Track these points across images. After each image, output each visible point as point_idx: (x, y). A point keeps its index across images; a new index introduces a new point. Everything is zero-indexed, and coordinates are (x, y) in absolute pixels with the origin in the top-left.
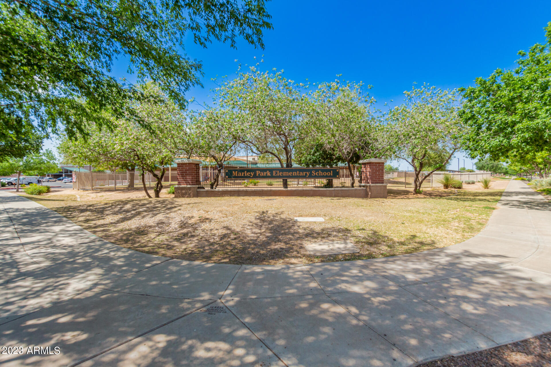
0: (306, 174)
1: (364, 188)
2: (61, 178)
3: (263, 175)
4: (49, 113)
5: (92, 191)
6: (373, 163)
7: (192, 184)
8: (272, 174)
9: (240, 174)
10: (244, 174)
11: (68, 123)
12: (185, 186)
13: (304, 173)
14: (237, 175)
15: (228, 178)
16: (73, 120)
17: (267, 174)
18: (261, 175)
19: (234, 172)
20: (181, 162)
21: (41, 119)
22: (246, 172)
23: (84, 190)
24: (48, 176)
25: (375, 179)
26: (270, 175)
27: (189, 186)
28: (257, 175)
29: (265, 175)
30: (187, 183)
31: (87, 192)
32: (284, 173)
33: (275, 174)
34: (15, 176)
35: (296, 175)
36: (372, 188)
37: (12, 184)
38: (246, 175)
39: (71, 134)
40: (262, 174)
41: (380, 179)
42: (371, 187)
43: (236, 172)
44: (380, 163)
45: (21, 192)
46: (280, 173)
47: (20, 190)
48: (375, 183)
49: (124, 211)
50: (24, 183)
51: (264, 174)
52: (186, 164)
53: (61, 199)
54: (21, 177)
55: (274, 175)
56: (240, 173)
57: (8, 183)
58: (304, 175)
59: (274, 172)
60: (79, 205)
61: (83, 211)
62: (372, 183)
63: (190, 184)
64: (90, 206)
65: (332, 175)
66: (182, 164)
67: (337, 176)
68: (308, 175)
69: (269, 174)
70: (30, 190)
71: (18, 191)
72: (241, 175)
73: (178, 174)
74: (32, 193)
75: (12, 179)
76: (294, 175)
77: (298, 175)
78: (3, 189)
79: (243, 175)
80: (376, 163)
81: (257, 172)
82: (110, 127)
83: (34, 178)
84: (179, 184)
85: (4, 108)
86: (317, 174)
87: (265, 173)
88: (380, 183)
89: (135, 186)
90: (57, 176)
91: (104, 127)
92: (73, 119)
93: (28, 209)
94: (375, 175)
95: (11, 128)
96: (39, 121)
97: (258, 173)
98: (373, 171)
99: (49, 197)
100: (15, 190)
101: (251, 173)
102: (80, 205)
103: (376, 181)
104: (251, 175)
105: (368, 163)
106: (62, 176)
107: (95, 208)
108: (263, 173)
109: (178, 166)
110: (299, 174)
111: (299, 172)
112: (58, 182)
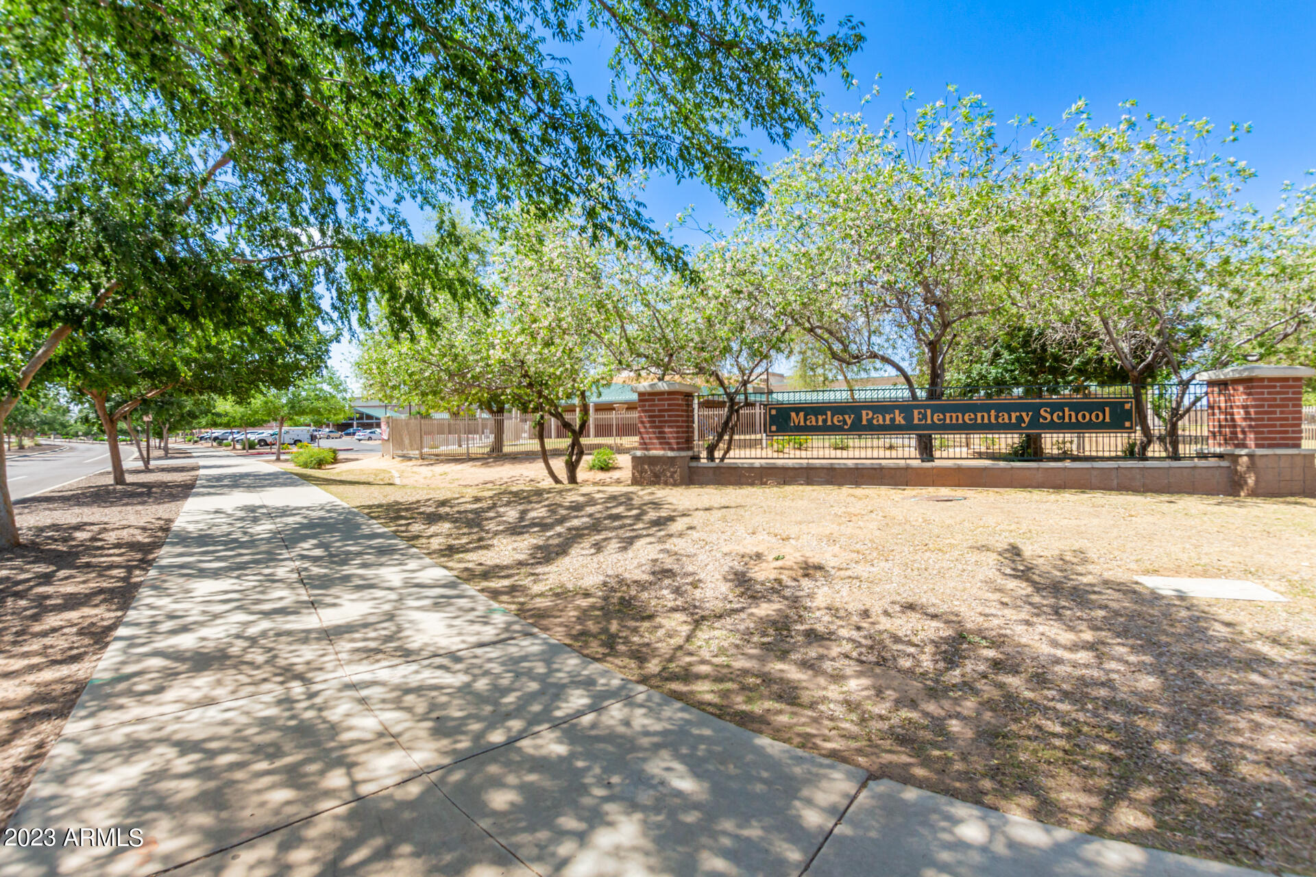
0: (1020, 419)
1: (1225, 463)
2: (351, 430)
3: (881, 422)
4: (355, 276)
5: (420, 462)
6: (1262, 380)
7: (679, 449)
8: (909, 418)
9: (812, 421)
10: (825, 421)
11: (393, 297)
12: (661, 453)
13: (1014, 415)
14: (802, 423)
15: (777, 431)
16: (403, 291)
17: (893, 420)
18: (875, 422)
19: (793, 414)
20: (649, 389)
21: (339, 290)
22: (829, 413)
23: (407, 458)
24: (328, 426)
25: (1269, 432)
26: (903, 422)
27: (670, 454)
28: (864, 422)
29: (888, 422)
30: (665, 444)
31: (410, 463)
32: (948, 415)
33: (920, 420)
34: (271, 428)
35: (986, 421)
36: (1260, 463)
37: (267, 444)
38: (829, 423)
39: (399, 324)
40: (879, 420)
41: (1287, 432)
42: (1257, 460)
43: (802, 414)
44: (1286, 379)
45: (286, 461)
46: (935, 416)
47: (282, 457)
48: (1270, 446)
49: (534, 525)
50: (287, 441)
51: (884, 420)
52: (662, 393)
53: (363, 479)
54: (285, 429)
55: (916, 421)
56: (813, 419)
57: (260, 441)
58: (1014, 420)
59: (916, 412)
60: (414, 499)
61: (432, 518)
62: (1257, 446)
63: (672, 449)
64: (443, 503)
65: (1107, 420)
66: (650, 394)
67: (1127, 424)
68: (1027, 420)
69: (899, 419)
70: (302, 459)
71: (278, 459)
72: (814, 423)
73: (642, 422)
74: (305, 465)
75: (266, 433)
76: (979, 421)
77: (993, 421)
78: (253, 455)
79: (820, 423)
80: (1271, 380)
81: (864, 412)
82: (482, 303)
83: (302, 432)
84: (645, 445)
85: (265, 267)
86: (1055, 419)
87: (888, 417)
88: (1287, 446)
89: (506, 449)
90: (344, 427)
91: (471, 305)
92: (403, 286)
93: (308, 508)
94: (1269, 419)
95: (276, 315)
96: (335, 294)
97: (865, 416)
98: (1263, 406)
99: (338, 474)
100: (274, 457)
101: (847, 417)
102: (418, 502)
103: (1275, 439)
104: (845, 422)
105: (1236, 382)
106: (351, 425)
107: (459, 512)
108: (881, 417)
109: (640, 400)
110: (997, 417)
111: (998, 412)
112: (345, 438)
